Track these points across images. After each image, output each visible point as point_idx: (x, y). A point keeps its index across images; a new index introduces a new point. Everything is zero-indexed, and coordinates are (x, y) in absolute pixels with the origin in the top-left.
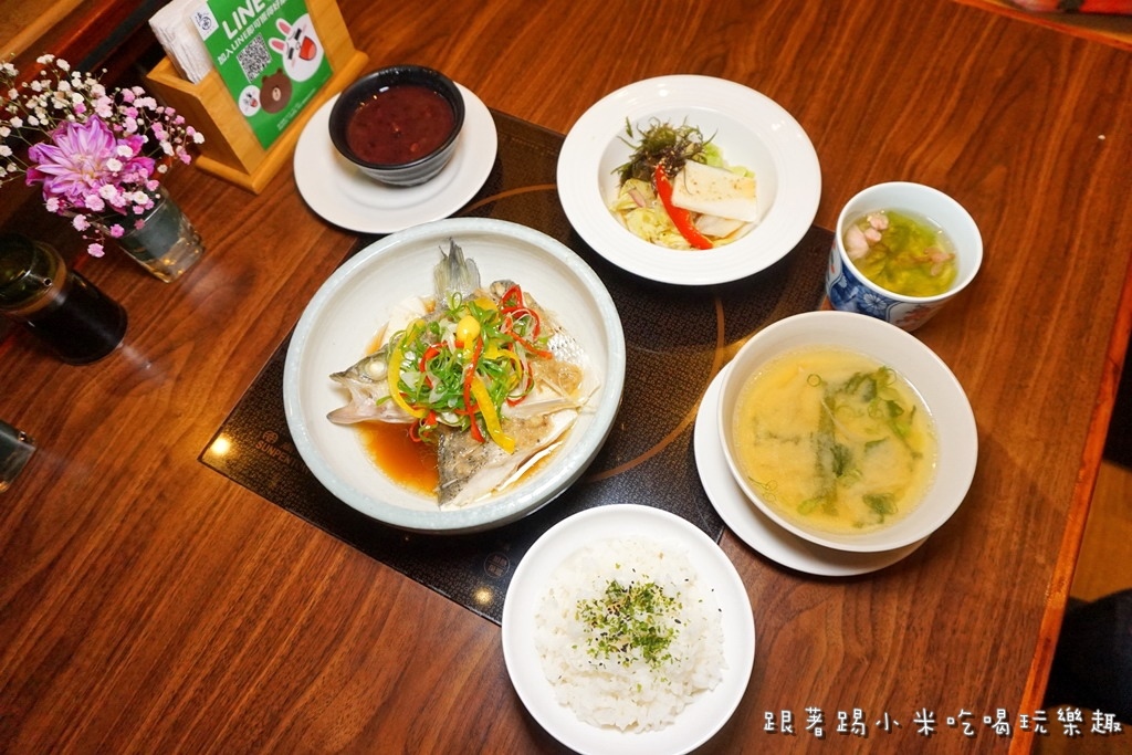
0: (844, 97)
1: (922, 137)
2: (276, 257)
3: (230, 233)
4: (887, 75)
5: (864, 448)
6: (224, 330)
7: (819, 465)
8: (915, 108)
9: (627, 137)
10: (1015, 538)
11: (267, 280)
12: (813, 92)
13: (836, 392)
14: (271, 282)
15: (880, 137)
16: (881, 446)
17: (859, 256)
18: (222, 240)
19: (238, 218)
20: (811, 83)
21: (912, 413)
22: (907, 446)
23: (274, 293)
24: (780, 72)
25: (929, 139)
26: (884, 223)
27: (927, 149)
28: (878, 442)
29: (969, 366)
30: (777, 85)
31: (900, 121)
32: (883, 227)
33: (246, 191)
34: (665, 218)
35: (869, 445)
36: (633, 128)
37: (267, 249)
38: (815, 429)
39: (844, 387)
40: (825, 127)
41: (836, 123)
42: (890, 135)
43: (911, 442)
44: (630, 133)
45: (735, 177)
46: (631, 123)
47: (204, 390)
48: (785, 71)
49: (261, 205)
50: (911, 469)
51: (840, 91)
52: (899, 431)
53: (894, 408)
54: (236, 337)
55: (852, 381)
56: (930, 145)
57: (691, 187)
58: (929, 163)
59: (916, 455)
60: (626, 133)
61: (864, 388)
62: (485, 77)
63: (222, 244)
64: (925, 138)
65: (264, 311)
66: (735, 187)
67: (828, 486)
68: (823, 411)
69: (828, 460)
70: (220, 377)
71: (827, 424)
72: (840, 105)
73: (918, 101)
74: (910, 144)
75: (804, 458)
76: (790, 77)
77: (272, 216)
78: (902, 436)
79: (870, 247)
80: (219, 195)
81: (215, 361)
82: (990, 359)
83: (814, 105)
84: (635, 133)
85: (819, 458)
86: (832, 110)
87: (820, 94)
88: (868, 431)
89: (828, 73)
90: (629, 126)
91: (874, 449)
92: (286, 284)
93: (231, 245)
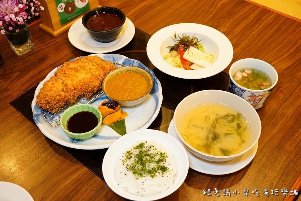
0: (254, 43)
1: (278, 58)
2: (55, 55)
3: (43, 46)
4: (271, 40)
5: (224, 135)
6: (31, 71)
7: (208, 136)
8: (278, 50)
9: (174, 38)
10: (276, 180)
11: (50, 60)
12: (244, 40)
13: (220, 118)
14: (51, 61)
15: (263, 56)
16: (231, 135)
17: (238, 80)
18: (40, 47)
19: (47, 43)
20: (244, 38)
21: (245, 129)
22: (241, 138)
23: (51, 64)
24: (235, 33)
25: (280, 59)
26: (250, 72)
27: (278, 62)
28: (230, 134)
29: (274, 126)
30: (232, 36)
31: (272, 53)
32: (249, 73)
33: (52, 36)
34: (179, 61)
35: (226, 134)
36: (177, 36)
37: (53, 52)
38: (209, 126)
39: (223, 117)
40: (245, 50)
41: (249, 50)
42: (267, 56)
43: (242, 137)
44: (175, 37)
45: (207, 55)
46: (176, 34)
47: (18, 85)
48: (236, 33)
49: (55, 41)
50: (240, 145)
51: (254, 41)
52: (238, 133)
53: (239, 126)
54: (34, 73)
55: (226, 115)
56: (280, 61)
57: (190, 54)
58: (278, 66)
59: (243, 141)
60: (174, 37)
61: (230, 118)
62: (138, 19)
63: (39, 49)
64: (279, 59)
65: (45, 68)
66: (206, 58)
67: (209, 143)
68: (214, 122)
69: (211, 136)
70: (25, 83)
71: (214, 126)
72: (252, 45)
73: (280, 48)
74: (273, 60)
75: (203, 134)
76: (238, 35)
77: (57, 44)
78: (239, 134)
79: (243, 77)
80: (43, 36)
81: (25, 78)
82: (283, 125)
83: (243, 44)
84: (177, 37)
85: (208, 134)
86: (249, 46)
87: (246, 41)
88: (227, 130)
89: (251, 36)
90: (175, 35)
91: (228, 136)
92: (55, 62)
93: (42, 49)
